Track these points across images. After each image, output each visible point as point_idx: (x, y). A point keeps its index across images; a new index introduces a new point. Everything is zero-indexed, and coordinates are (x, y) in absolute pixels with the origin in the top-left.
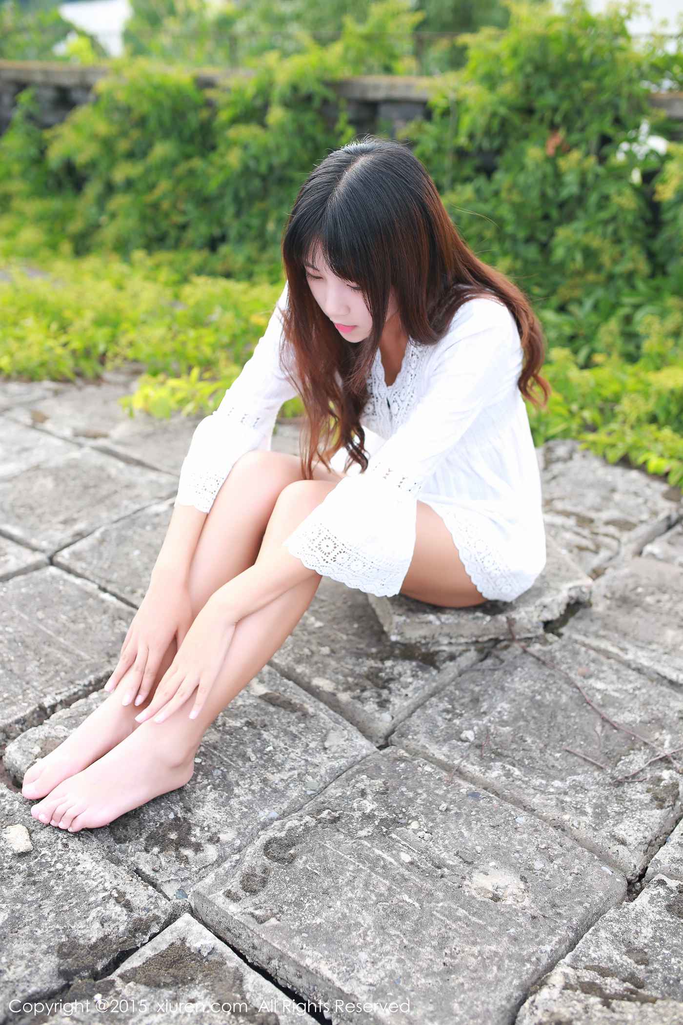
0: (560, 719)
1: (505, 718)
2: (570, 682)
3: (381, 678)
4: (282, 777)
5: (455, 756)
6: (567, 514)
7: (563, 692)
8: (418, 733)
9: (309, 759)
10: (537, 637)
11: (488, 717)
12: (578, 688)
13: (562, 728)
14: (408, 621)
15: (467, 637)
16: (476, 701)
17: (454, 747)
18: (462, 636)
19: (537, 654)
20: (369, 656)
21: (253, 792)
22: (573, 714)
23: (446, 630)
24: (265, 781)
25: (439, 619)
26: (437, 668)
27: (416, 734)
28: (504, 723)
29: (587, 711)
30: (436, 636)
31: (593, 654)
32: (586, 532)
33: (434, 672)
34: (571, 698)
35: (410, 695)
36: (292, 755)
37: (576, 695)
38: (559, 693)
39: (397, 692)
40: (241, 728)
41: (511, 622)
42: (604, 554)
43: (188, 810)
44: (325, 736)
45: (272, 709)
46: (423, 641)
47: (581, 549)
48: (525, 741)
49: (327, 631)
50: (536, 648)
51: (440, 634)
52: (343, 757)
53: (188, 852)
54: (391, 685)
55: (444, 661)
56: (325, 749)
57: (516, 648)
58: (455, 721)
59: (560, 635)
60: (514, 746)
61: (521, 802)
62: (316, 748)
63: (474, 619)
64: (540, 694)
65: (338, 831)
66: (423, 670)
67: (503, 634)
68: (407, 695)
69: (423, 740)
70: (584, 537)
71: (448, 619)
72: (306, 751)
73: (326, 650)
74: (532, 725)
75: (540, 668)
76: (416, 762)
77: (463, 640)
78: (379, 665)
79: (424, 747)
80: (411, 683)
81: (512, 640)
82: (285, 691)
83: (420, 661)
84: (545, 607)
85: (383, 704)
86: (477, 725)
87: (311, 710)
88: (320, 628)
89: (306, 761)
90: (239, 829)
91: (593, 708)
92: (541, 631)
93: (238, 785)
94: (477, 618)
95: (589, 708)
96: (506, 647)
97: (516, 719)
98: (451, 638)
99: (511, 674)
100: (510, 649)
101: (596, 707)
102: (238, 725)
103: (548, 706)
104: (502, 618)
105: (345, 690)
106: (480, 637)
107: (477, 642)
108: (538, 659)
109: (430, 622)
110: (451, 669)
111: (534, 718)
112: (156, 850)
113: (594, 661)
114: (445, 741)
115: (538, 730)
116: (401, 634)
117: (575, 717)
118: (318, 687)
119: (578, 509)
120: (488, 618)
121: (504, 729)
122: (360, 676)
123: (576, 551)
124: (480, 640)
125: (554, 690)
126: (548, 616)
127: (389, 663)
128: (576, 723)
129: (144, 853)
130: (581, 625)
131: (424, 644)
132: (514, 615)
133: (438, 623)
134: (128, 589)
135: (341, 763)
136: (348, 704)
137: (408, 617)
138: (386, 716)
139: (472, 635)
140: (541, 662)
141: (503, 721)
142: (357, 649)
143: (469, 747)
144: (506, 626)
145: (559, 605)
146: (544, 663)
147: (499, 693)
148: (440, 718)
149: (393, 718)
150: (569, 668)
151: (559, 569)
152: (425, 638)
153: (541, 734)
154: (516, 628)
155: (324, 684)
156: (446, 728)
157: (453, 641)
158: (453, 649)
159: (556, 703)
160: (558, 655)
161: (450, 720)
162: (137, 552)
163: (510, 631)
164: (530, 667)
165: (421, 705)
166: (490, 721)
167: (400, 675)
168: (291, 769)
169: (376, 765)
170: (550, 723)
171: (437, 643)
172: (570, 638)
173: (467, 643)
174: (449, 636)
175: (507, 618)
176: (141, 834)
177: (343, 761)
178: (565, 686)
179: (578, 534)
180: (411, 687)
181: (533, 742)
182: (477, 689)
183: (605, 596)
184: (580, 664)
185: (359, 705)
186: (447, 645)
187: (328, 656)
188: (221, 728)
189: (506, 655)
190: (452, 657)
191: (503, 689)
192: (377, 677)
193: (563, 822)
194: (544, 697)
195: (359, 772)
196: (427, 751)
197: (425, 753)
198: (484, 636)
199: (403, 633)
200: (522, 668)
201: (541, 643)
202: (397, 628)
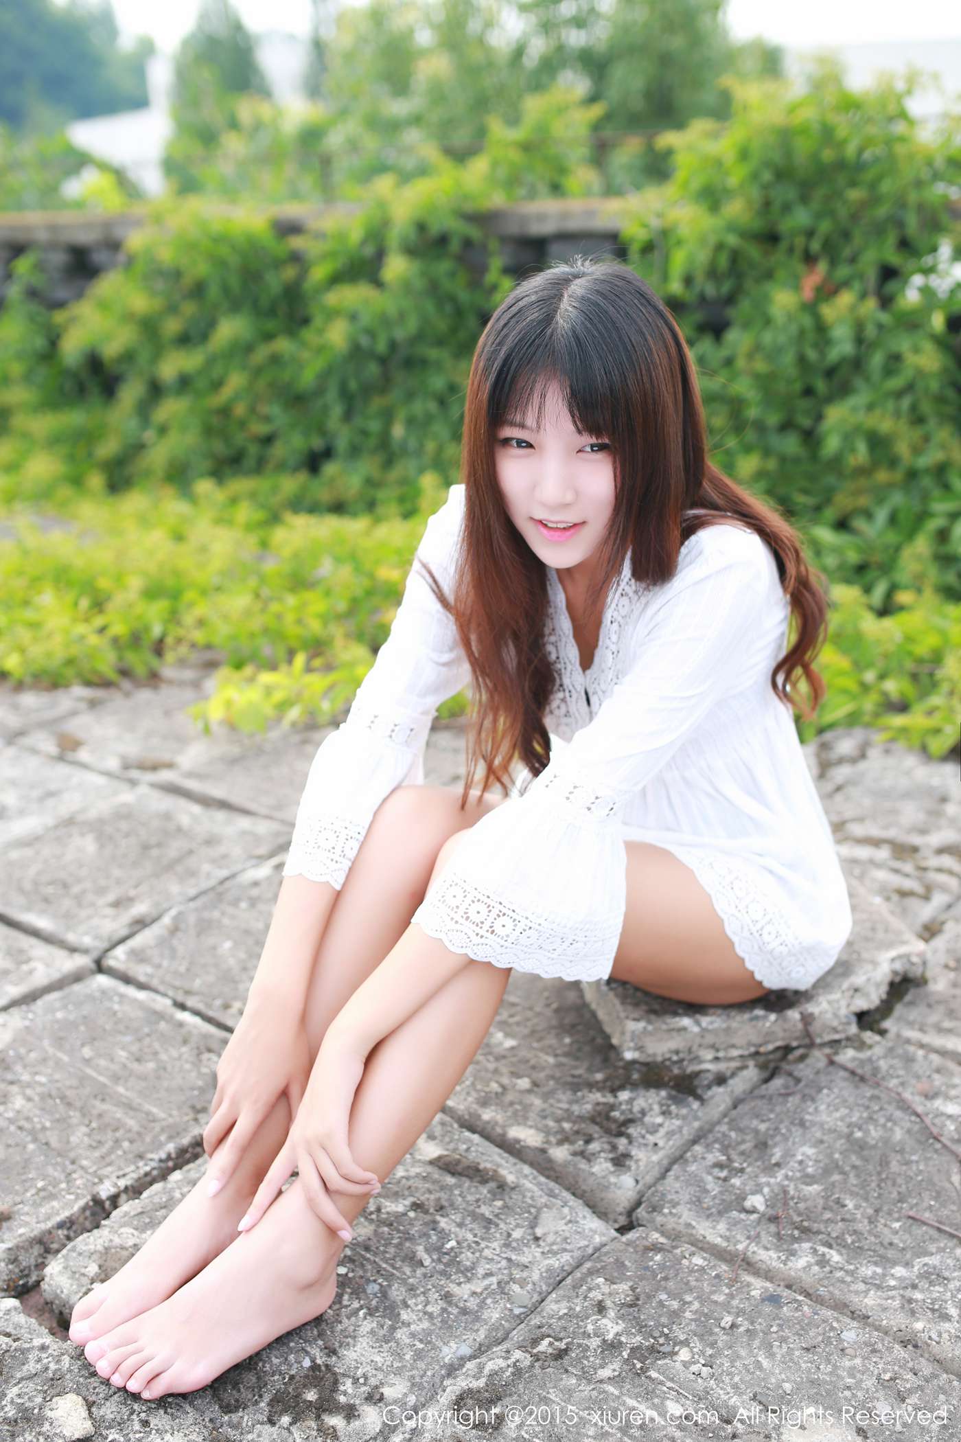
0: (894, 1166)
1: (810, 1170)
2: (905, 1106)
3: (615, 1120)
4: (473, 1288)
5: (739, 1237)
6: (876, 843)
7: (895, 1123)
8: (678, 1204)
9: (514, 1257)
10: (848, 1039)
11: (783, 1172)
12: (918, 1115)
13: (899, 1181)
14: (650, 1028)
15: (741, 1048)
16: (762, 1146)
17: (736, 1223)
18: (733, 1046)
19: (850, 1065)
20: (591, 1086)
21: (431, 1316)
22: (914, 1158)
23: (710, 1039)
24: (447, 1297)
25: (698, 1023)
26: (699, 1098)
27: (675, 1204)
28: (809, 1179)
29: (936, 1151)
30: (695, 1048)
31: (935, 1058)
32: (908, 867)
33: (696, 1105)
34: (909, 1131)
35: (661, 1143)
36: (487, 1253)
37: (916, 1128)
38: (889, 1124)
39: (641, 1140)
40: (405, 1214)
41: (807, 1019)
42: (939, 899)
43: (332, 1352)
44: (536, 1218)
45: (450, 1180)
46: (675, 1058)
47: (904, 894)
48: (844, 1206)
49: (523, 1053)
50: (848, 1055)
51: (700, 1046)
52: (565, 1250)
53: (335, 1421)
54: (631, 1130)
55: (709, 1087)
56: (537, 1239)
57: (818, 1058)
58: (733, 1181)
59: (882, 1033)
60: (828, 1215)
61: (846, 1305)
62: (523, 1238)
63: (752, 1019)
64: (860, 1129)
65: (567, 1371)
66: (678, 1102)
67: (796, 1039)
68: (656, 1144)
69: (686, 1215)
70: (907, 875)
71: (712, 1023)
72: (507, 1245)
73: (524, 1083)
74: (853, 1180)
75: (857, 1087)
76: (678, 1251)
77: (735, 1053)
78: (610, 1099)
79: (689, 1225)
80: (660, 1125)
81: (812, 1045)
82: (468, 1150)
83: (673, 1088)
84: (856, 990)
85: (620, 1161)
86: (768, 1184)
87: (510, 1178)
88: (513, 1048)
89: (509, 1260)
90: (413, 1377)
91: (944, 1146)
92: (853, 1029)
93: (407, 1306)
94: (757, 1018)
95: (938, 1146)
96: (802, 1058)
97: (827, 1172)
98: (718, 1050)
99: (813, 1100)
100: (809, 1061)
101: (948, 1143)
102: (400, 1209)
103: (874, 1147)
104: (794, 1015)
105: (560, 1143)
106: (760, 1046)
107: (757, 1053)
108: (853, 1073)
109: (684, 1029)
110: (720, 1097)
111: (854, 1167)
112: (286, 1420)
113: (938, 1071)
114: (720, 1213)
115: (863, 1188)
116: (640, 1048)
117: (917, 1162)
118: (518, 1141)
119: (891, 833)
120: (773, 1017)
121: (810, 1188)
122: (581, 1118)
123: (895, 897)
124: (762, 1050)
125: (882, 1121)
126: (862, 1004)
127: (624, 1095)
128: (921, 1172)
129: (267, 1427)
130: (914, 1014)
131: (675, 1063)
132: (811, 1008)
133: (696, 1029)
134: (218, 1002)
135: (562, 1260)
136: (566, 1164)
137: (649, 1022)
138: (627, 1180)
139: (750, 1044)
140: (857, 1077)
141: (807, 1176)
142: (574, 1076)
143: (759, 1221)
144: (800, 1026)
145: (878, 985)
146: (862, 1079)
147: (797, 1132)
148: (710, 1178)
149: (637, 1182)
150: (902, 1084)
151: (873, 929)
152: (677, 1052)
153: (867, 1193)
154: (815, 1027)
155: (527, 1135)
156: (721, 1193)
157: (721, 1054)
158: (722, 1067)
159: (886, 1141)
160: (883, 1064)
161: (725, 1180)
162: (227, 945)
163: (807, 1034)
164: (841, 1087)
165: (678, 1158)
166: (787, 1177)
167: (643, 1113)
168: (489, 1274)
169: (617, 1260)
170: (879, 1173)
171: (697, 1059)
172: (898, 1036)
173: (741, 1056)
174: (713, 1047)
175: (801, 1013)
176: (261, 1396)
177: (566, 1257)
178: (898, 1114)
179: (896, 871)
180: (662, 1131)
181: (857, 1207)
182: (763, 1127)
183: (946, 966)
184: (918, 1077)
185: (583, 1165)
186: (711, 1061)
187: (529, 1091)
188: (374, 1216)
189: (803, 1070)
190: (721, 1080)
191: (802, 1124)
192: (608, 1118)
193: (915, 1333)
194: (867, 1132)
195: (591, 1273)
196: (694, 1232)
197: (692, 1235)
198: (766, 1043)
199: (642, 1047)
200: (829, 1089)
201: (855, 1048)
202: (632, 1040)
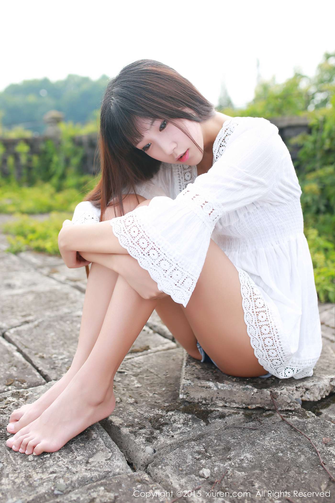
0: (292, 473)
1: (245, 465)
2: (312, 447)
3: (160, 422)
4: (42, 476)
5: (189, 487)
7: (303, 453)
8: (168, 465)
9: (70, 467)
10: (295, 410)
11: (230, 462)
12: (317, 452)
13: (291, 480)
14: (193, 384)
15: (238, 403)
16: (228, 449)
17: (192, 480)
18: (234, 401)
19: (292, 423)
20: (159, 407)
21: (14, 483)
22: (305, 471)
23: (221, 395)
24: (28, 477)
25: (217, 386)
26: (207, 423)
27: (166, 465)
28: (241, 468)
29: (319, 471)
30: (214, 399)
33: (203, 424)
34: (309, 459)
35: (175, 437)
36: (60, 463)
37: (314, 458)
38: (299, 453)
39: (166, 433)
41: (274, 396)
44: (94, 454)
46: (204, 402)
48: (253, 486)
49: (141, 390)
51: (217, 398)
52: (98, 471)
54: (164, 428)
55: (215, 418)
56: (87, 463)
57: (278, 417)
58: (201, 461)
59: (319, 414)
60: (241, 488)
62: (81, 460)
63: (244, 389)
64: (282, 452)
66: (195, 421)
67: (268, 405)
68: (173, 436)
69: (169, 470)
71: (223, 387)
72: (71, 462)
73: (131, 400)
74: (265, 474)
75: (291, 433)
76: (151, 486)
77: (235, 405)
78: (164, 414)
79: (167, 476)
80: (179, 428)
81: (275, 410)
83: (196, 415)
84: (307, 389)
85: (149, 440)
86: (219, 466)
87: (95, 436)
88: (138, 387)
89: (68, 468)
91: (325, 469)
92: (299, 406)
94: (247, 389)
95: (321, 469)
96: (269, 416)
97: (254, 468)
98: (226, 402)
99: (265, 434)
100: (272, 417)
101: (328, 469)
103: (286, 462)
104: (267, 392)
105: (128, 426)
106: (249, 404)
107: (247, 408)
108: (291, 427)
109: (210, 387)
110: (218, 424)
111: (270, 469)
114: (186, 474)
115: (269, 479)
116: (187, 394)
117: (306, 474)
118: (111, 422)
120: (255, 390)
121: (240, 473)
122: (146, 418)
124: (249, 407)
125: (296, 451)
126: (309, 397)
127: (170, 413)
128: (305, 479)
131: (204, 404)
132: (278, 391)
133: (215, 389)
134: (34, 352)
135: (93, 475)
136: (126, 435)
137: (193, 381)
138: (149, 449)
139: (242, 402)
140: (292, 428)
141: (242, 467)
142: (156, 402)
143: (203, 482)
144: (270, 398)
145: (320, 390)
146: (295, 430)
147: (248, 446)
148: (191, 457)
149: (155, 451)
150: (315, 436)
152: (205, 399)
153: (270, 482)
154: (278, 401)
155: (117, 420)
156: (192, 465)
157: (227, 405)
158: (226, 411)
159: (293, 461)
160: (310, 426)
161: (198, 459)
162: (53, 334)
163: (273, 403)
164: (282, 431)
165: (180, 445)
166: (230, 465)
167: (175, 421)
168: (53, 473)
169: (118, 482)
170: (282, 474)
171: (215, 405)
172: (326, 417)
173: (238, 408)
174: (223, 399)
175: (271, 392)
177: (96, 474)
178: (307, 449)
180: (179, 431)
181: (259, 488)
182: (233, 441)
184: (326, 435)
185: (132, 437)
186: (221, 407)
187: (131, 404)
189: (268, 421)
190: (222, 416)
191: (253, 444)
192: (157, 421)
194: (285, 454)
195: (102, 485)
196: (168, 480)
197: (167, 481)
198: (252, 404)
199: (187, 393)
200: (275, 431)
201: (298, 416)
202: (183, 389)
